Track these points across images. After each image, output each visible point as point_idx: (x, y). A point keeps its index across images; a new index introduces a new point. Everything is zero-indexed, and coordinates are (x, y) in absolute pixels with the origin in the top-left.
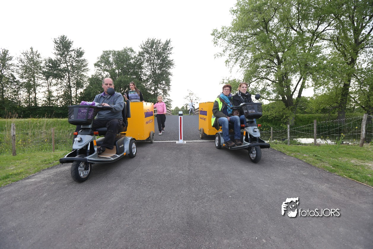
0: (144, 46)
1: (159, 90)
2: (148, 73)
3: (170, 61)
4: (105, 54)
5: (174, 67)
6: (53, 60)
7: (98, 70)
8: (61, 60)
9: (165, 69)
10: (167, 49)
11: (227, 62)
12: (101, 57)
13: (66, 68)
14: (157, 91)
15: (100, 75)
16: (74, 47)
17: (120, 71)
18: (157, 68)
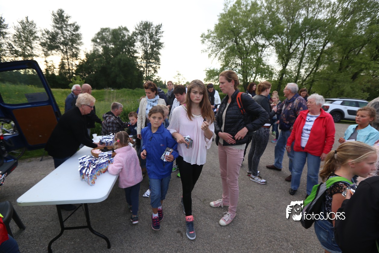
1: (151, 69)
3: (161, 43)
4: (102, 31)
10: (159, 32)
14: (149, 68)
17: (113, 46)
18: (149, 48)
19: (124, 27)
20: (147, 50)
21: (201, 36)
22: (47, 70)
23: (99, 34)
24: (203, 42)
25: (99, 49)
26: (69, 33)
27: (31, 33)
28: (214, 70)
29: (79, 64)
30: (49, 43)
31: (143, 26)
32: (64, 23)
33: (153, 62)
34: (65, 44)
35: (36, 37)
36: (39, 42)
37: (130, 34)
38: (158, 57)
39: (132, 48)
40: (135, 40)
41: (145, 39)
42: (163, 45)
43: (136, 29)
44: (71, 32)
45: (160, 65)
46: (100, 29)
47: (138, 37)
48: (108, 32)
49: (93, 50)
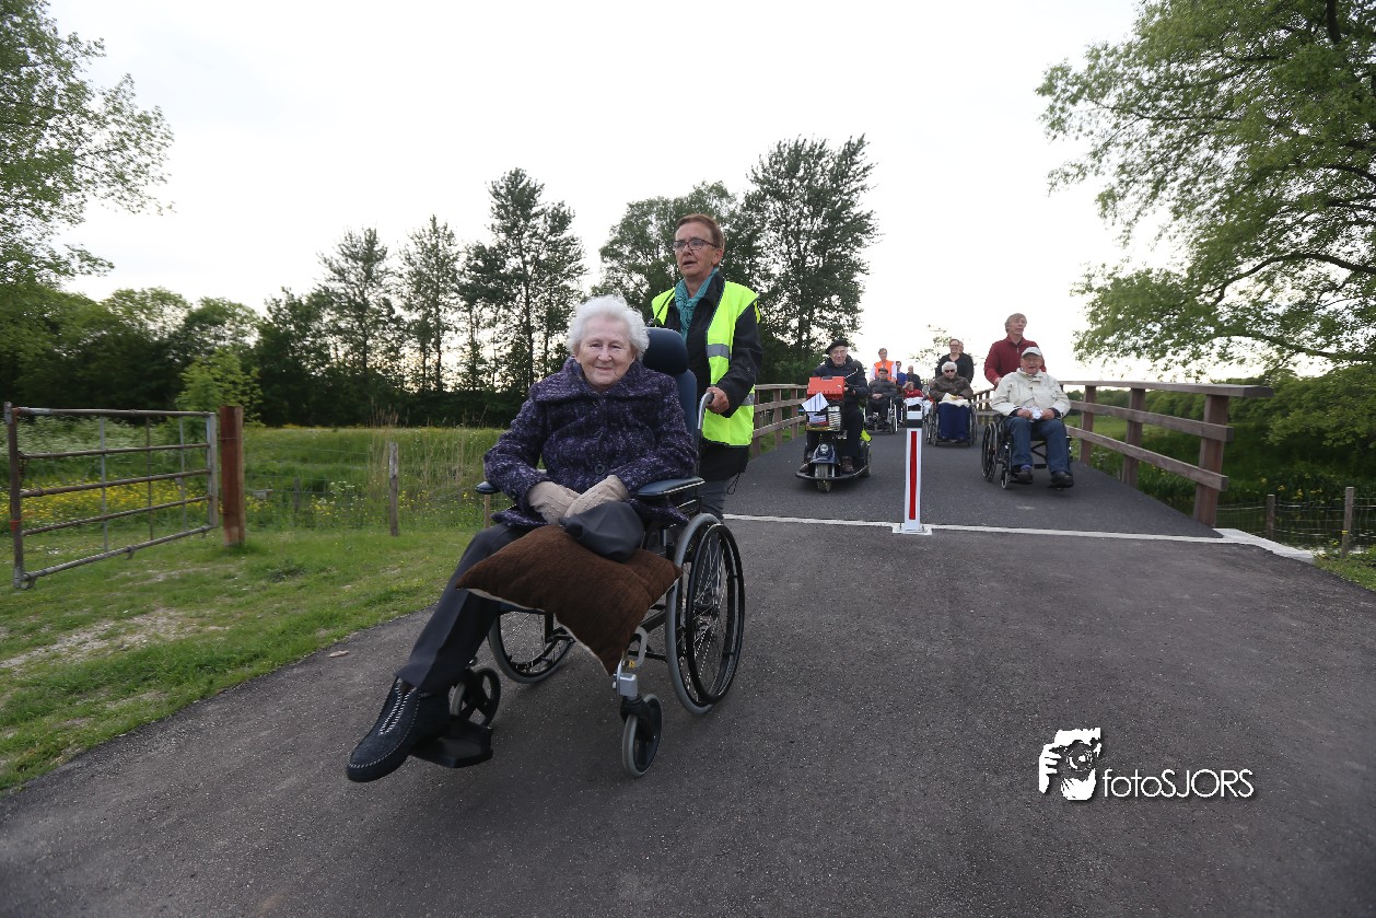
0: (765, 171)
2: (777, 270)
3: (861, 218)
4: (636, 213)
5: (876, 239)
6: (487, 248)
7: (611, 271)
8: (508, 245)
9: (840, 249)
10: (850, 173)
11: (1109, 201)
12: (623, 226)
13: (519, 269)
14: (809, 333)
15: (616, 285)
16: (545, 201)
18: (809, 247)
19: (710, 185)
20: (804, 258)
27: (445, 265)
31: (782, 162)
37: (737, 207)
38: (853, 279)
41: (792, 212)
44: (541, 238)
46: (627, 207)
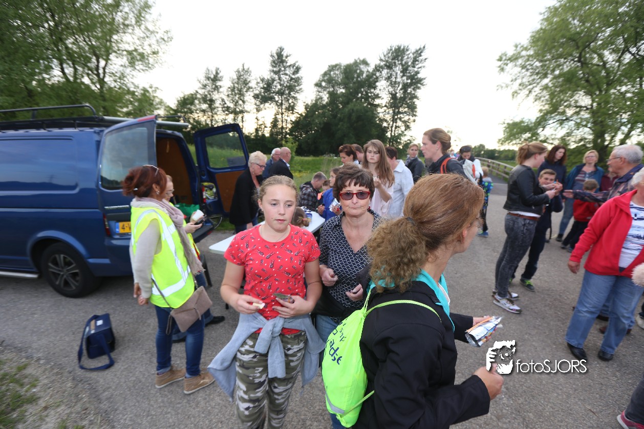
0: (384, 56)
1: (399, 123)
3: (421, 79)
4: (330, 69)
6: (266, 78)
7: (318, 93)
8: (274, 78)
10: (420, 60)
11: (516, 94)
14: (396, 123)
16: (290, 61)
17: (344, 91)
18: (399, 89)
19: (362, 59)
20: (396, 93)
21: (498, 58)
22: (257, 130)
23: (325, 74)
24: (502, 70)
25: (323, 96)
26: (287, 77)
27: (246, 83)
28: (522, 122)
29: (296, 121)
30: (263, 94)
31: (392, 53)
32: (283, 65)
33: (405, 112)
34: (280, 93)
35: (250, 88)
36: (252, 94)
37: (371, 69)
38: (414, 102)
39: (372, 90)
40: (377, 78)
41: (394, 74)
42: (425, 82)
43: (381, 60)
44: (289, 76)
45: (415, 116)
46: (328, 67)
47: (383, 72)
48: (338, 70)
49: (315, 99)
